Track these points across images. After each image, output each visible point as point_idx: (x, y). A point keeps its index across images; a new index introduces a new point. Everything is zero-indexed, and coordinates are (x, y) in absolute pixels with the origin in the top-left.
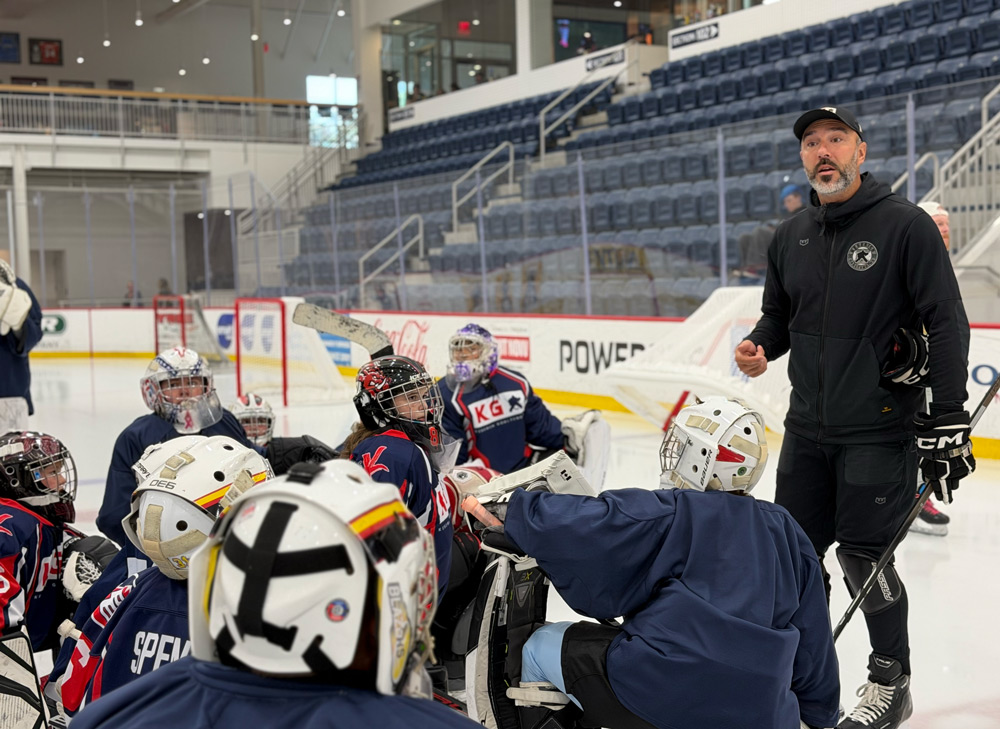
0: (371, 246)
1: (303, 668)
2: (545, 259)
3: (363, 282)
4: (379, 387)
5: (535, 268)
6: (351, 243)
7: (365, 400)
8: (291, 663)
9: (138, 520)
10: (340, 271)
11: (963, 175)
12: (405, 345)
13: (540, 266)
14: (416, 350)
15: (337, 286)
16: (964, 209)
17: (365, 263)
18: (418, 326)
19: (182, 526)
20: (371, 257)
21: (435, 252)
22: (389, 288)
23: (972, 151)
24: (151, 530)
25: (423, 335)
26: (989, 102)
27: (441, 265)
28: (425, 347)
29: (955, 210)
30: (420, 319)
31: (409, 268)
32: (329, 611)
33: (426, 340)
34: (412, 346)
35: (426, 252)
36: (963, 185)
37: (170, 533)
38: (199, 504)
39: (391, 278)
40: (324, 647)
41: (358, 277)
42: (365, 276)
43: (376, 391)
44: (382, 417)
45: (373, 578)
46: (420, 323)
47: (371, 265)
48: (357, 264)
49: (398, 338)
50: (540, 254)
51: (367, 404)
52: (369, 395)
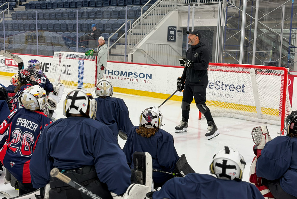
1: (79, 113)
4: (28, 74)
8: (78, 112)
9: (22, 97)
11: (137, 26)
16: (137, 34)
19: (30, 99)
23: (139, 20)
24: (25, 99)
26: (143, 8)
29: (135, 34)
32: (83, 105)
36: (137, 28)
37: (28, 100)
38: (34, 95)
40: (82, 110)
44: (28, 80)
45: (89, 101)
51: (25, 78)
52: (25, 76)
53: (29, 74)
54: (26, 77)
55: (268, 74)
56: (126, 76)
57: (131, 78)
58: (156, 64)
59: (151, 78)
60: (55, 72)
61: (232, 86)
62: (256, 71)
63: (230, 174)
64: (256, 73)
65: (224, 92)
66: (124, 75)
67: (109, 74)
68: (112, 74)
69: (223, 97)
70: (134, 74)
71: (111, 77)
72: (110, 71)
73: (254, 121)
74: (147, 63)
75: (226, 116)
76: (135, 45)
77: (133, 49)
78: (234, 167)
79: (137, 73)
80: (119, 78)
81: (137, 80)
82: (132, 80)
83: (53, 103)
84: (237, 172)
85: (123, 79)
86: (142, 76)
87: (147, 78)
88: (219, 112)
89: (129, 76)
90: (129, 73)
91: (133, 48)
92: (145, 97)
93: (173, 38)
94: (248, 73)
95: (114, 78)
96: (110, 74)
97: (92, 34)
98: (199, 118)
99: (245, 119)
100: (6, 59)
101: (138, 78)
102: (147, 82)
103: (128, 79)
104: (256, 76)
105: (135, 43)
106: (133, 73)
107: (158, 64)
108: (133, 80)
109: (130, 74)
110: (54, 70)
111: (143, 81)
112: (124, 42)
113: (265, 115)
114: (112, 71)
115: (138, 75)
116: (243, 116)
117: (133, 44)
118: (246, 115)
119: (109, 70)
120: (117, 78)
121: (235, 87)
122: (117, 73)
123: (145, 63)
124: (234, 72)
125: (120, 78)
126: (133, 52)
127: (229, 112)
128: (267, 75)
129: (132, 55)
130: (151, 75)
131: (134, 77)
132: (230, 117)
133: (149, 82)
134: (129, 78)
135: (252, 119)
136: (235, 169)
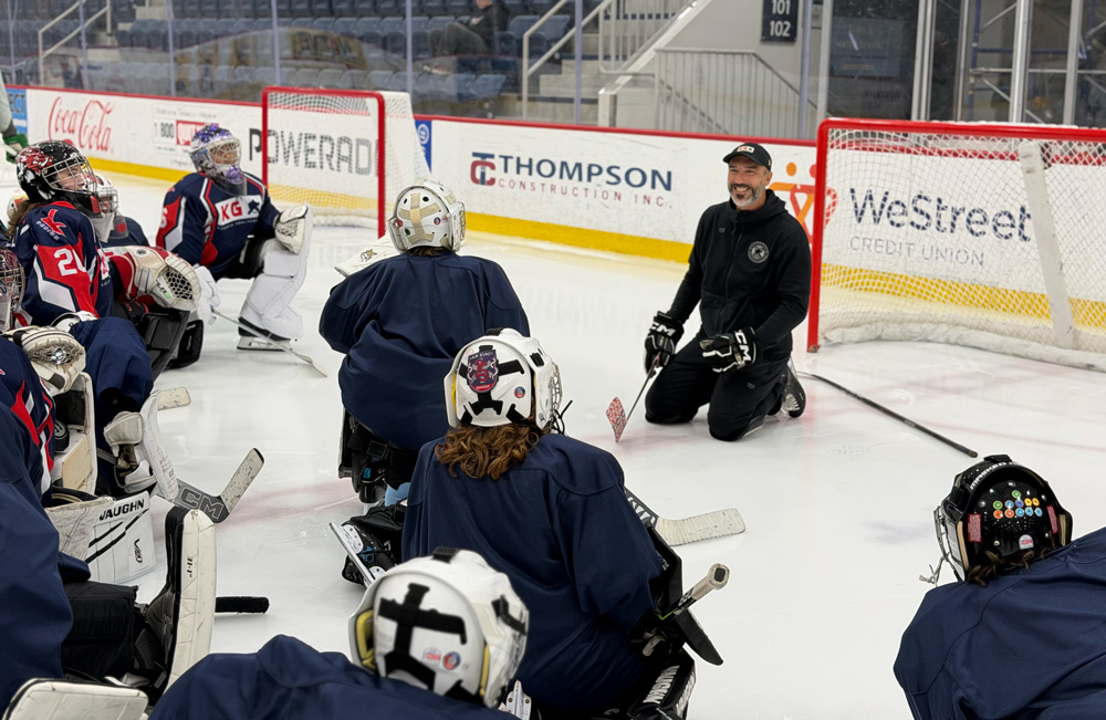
0: (53, 16)
2: (220, 42)
3: (43, 55)
4: (43, 164)
5: (211, 51)
6: (31, 11)
7: (30, 177)
10: (16, 42)
12: (87, 126)
13: (216, 48)
14: (100, 132)
15: (13, 58)
17: (44, 34)
18: (101, 107)
20: (52, 27)
21: (124, 27)
22: (72, 63)
25: (106, 116)
27: (127, 41)
28: (108, 129)
30: (104, 99)
31: (93, 41)
33: (109, 121)
34: (95, 127)
35: (114, 26)
39: (73, 51)
41: (37, 50)
42: (45, 49)
43: (40, 168)
44: (47, 189)
46: (104, 105)
47: (52, 38)
48: (36, 35)
49: (79, 118)
50: (216, 37)
51: (32, 181)
52: (34, 172)
53: (46, 166)
54: (36, 176)
55: (1095, 160)
56: (580, 179)
57: (598, 185)
58: (714, 133)
59: (668, 187)
60: (335, 165)
61: (977, 217)
62: (1043, 150)
63: (433, 655)
64: (1045, 160)
65: (945, 240)
66: (571, 177)
67: (518, 172)
68: (530, 173)
69: (940, 259)
70: (609, 170)
71: (528, 186)
72: (524, 161)
73: (1041, 360)
74: (661, 129)
75: (930, 338)
76: (625, 58)
77: (619, 75)
78: (453, 625)
79: (618, 168)
80: (553, 189)
81: (618, 196)
82: (599, 194)
83: (183, 282)
84: (467, 653)
85: (570, 191)
86: (636, 178)
87: (653, 186)
88: (901, 323)
89: (589, 180)
90: (590, 167)
91: (618, 71)
92: (647, 261)
93: (785, 26)
94: (1013, 158)
95: (538, 188)
96: (524, 171)
97: (475, 21)
98: (809, 347)
99: (1008, 350)
100: (178, 122)
101: (623, 186)
102: (653, 201)
103: (586, 190)
104: (1046, 171)
105: (624, 49)
106: (605, 167)
107: (721, 133)
108: (605, 196)
109: (595, 170)
110: (334, 160)
111: (641, 199)
112: (597, 49)
113: (1089, 332)
114: (531, 160)
115: (621, 173)
116: (997, 339)
117: (617, 57)
118: (1011, 335)
119: (518, 159)
120: (548, 187)
121: (990, 218)
122: (546, 169)
123: (651, 127)
124: (955, 155)
125: (558, 189)
126: (618, 85)
127: (944, 320)
128: (1090, 167)
129: (614, 99)
130: (669, 174)
131: (608, 183)
132: (948, 342)
133: (660, 201)
134: (589, 185)
135: (1036, 349)
136: (456, 638)
